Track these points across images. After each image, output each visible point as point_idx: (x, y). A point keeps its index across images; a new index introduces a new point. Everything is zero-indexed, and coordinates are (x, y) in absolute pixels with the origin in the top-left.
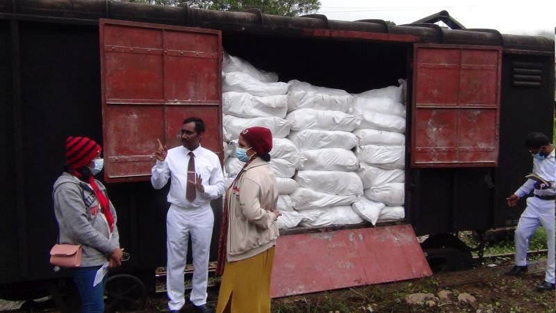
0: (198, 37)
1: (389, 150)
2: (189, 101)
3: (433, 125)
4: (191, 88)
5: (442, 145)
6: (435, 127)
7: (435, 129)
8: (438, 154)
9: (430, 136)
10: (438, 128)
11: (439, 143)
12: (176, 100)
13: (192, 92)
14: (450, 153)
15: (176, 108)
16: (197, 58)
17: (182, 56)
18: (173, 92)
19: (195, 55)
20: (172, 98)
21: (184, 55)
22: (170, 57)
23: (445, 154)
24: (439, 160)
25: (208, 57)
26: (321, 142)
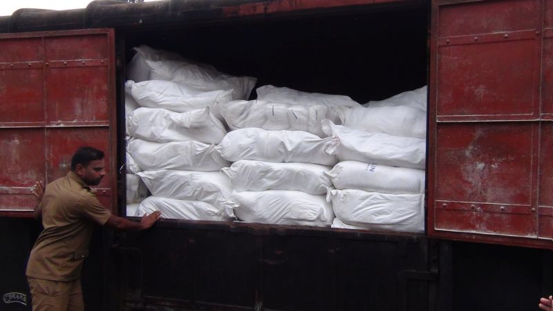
0: (85, 41)
1: (388, 200)
2: (74, 123)
3: (477, 157)
4: (78, 105)
5: (500, 199)
6: (482, 160)
7: (481, 166)
8: (488, 215)
9: (470, 180)
10: (488, 162)
11: (490, 194)
12: (59, 121)
13: (79, 111)
14: (519, 218)
15: (59, 132)
16: (84, 67)
17: (65, 67)
18: (57, 112)
19: (80, 65)
20: (55, 119)
21: (68, 65)
22: (52, 70)
23: (504, 217)
24: (490, 228)
25: (97, 65)
26: (264, 180)
